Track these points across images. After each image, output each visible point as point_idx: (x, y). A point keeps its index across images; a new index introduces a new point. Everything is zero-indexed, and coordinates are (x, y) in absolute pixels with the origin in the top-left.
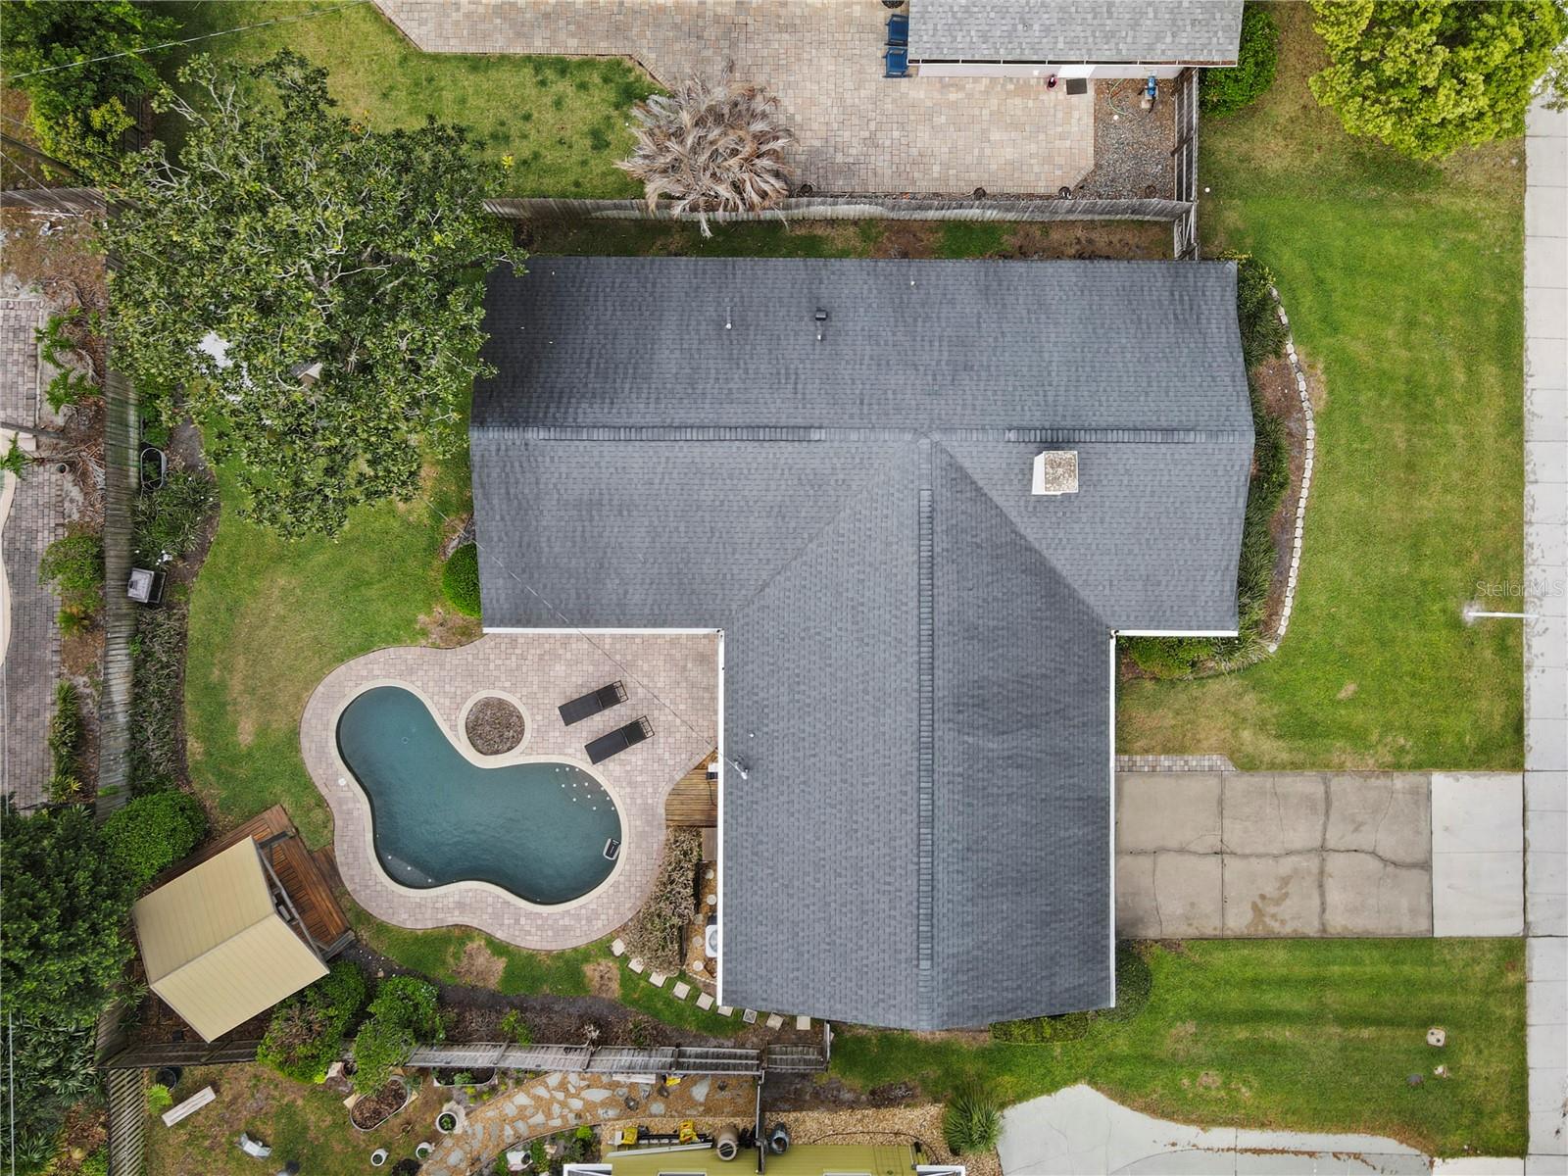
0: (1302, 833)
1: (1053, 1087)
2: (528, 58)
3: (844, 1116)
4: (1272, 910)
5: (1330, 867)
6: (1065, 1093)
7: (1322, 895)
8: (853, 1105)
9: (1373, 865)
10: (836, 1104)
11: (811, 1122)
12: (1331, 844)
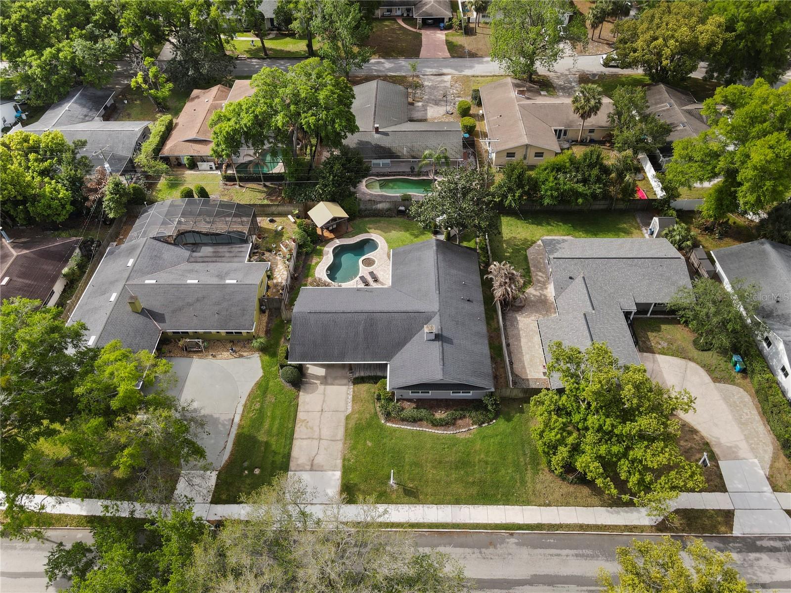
0: (326, 433)
1: (263, 368)
2: (529, 267)
3: (265, 324)
4: (304, 424)
5: (314, 441)
6: (261, 371)
7: (306, 439)
8: (267, 326)
9: (314, 453)
10: (268, 323)
11: (265, 318)
12: (321, 441)
